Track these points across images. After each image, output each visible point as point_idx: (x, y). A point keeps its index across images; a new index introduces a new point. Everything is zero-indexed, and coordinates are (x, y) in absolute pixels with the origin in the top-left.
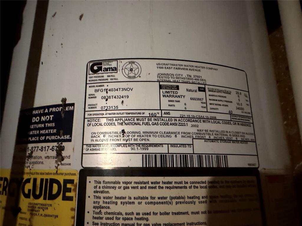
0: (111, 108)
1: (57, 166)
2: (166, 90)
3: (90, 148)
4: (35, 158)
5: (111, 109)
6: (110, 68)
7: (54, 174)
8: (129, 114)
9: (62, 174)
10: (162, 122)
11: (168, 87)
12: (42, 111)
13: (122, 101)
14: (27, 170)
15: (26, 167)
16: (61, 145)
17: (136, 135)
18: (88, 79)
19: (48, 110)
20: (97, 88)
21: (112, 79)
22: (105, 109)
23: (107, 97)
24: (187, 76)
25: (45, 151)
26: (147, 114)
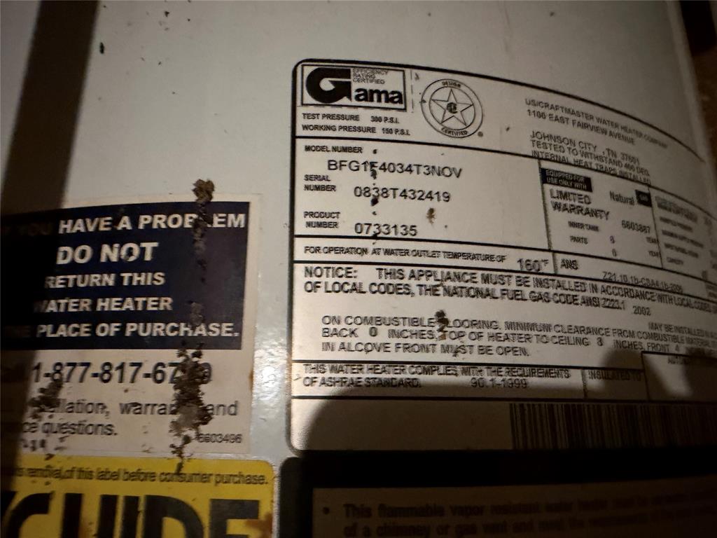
0: (393, 230)
1: (179, 443)
2: (559, 188)
3: (320, 376)
4: (71, 408)
5: (392, 235)
6: (379, 93)
7: (166, 477)
8: (456, 256)
9: (204, 478)
10: (560, 291)
11: (565, 179)
12: (103, 223)
13: (427, 211)
14: (29, 458)
15: (26, 446)
16: (195, 359)
17: (486, 331)
18: (301, 121)
19: (135, 222)
20: (338, 156)
21: (389, 131)
22: (371, 234)
23: (373, 192)
24: (606, 153)
25: (121, 380)
26: (512, 261)
